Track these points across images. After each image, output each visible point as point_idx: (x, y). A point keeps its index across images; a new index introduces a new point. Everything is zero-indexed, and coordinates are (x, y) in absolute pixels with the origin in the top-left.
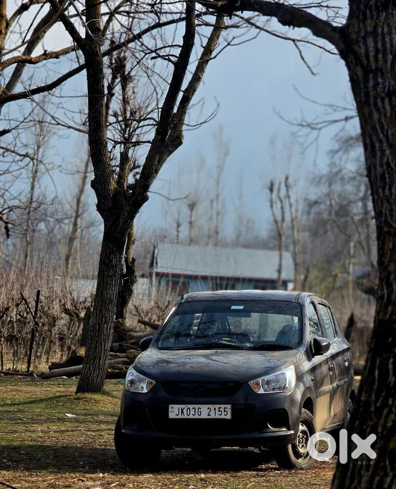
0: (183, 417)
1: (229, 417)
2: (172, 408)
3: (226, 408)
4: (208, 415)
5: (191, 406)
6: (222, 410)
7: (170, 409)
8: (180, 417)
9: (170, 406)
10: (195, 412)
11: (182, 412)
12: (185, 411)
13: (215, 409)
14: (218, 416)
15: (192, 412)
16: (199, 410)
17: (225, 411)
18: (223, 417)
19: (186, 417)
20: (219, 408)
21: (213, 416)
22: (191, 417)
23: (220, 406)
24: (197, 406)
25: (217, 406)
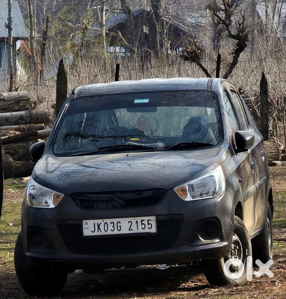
0: (100, 233)
1: (154, 230)
2: (87, 224)
3: (150, 220)
4: (130, 230)
5: (108, 221)
6: (145, 222)
7: (84, 226)
8: (96, 233)
9: (84, 222)
10: (113, 227)
11: (99, 228)
12: (102, 227)
13: (137, 222)
14: (140, 230)
15: (110, 227)
16: (119, 224)
17: (148, 224)
18: (147, 230)
19: (103, 233)
20: (142, 221)
21: (135, 231)
22: (109, 232)
23: (143, 218)
24: (115, 221)
25: (139, 219)
